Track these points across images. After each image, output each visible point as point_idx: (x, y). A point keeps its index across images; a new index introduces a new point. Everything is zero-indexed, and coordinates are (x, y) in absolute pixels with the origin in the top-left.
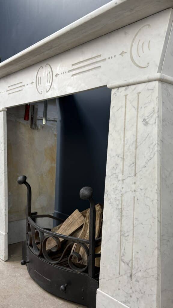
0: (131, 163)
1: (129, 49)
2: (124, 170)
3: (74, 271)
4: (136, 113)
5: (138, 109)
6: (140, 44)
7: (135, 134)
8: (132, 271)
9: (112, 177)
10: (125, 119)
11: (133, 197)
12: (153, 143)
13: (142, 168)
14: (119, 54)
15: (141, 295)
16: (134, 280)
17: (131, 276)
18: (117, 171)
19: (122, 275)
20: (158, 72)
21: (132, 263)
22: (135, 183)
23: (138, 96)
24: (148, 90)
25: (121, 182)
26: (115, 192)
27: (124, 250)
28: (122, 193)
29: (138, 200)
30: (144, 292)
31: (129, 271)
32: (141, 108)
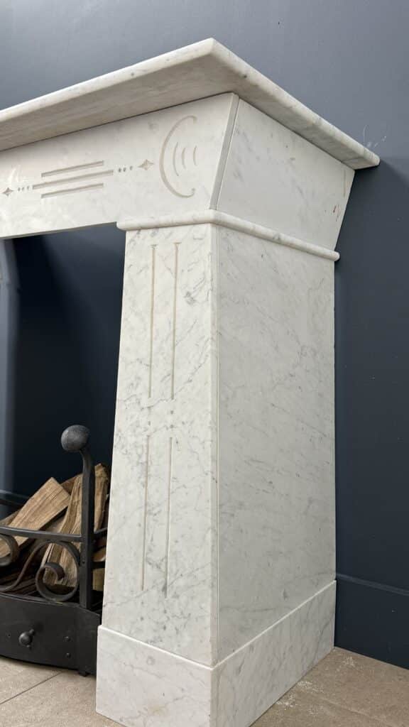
0: (165, 374)
1: (158, 158)
2: (152, 387)
3: (48, 600)
4: (174, 279)
5: (176, 273)
6: (179, 151)
7: (172, 321)
8: (166, 579)
9: (128, 402)
10: (153, 291)
11: (168, 439)
12: (204, 337)
13: (185, 383)
14: (139, 165)
15: (183, 621)
16: (169, 596)
17: (165, 589)
18: (140, 390)
19: (147, 590)
20: (210, 208)
21: (166, 563)
23: (177, 248)
24: (194, 239)
25: (146, 411)
26: (134, 431)
27: (152, 540)
28: (147, 433)
29: (177, 442)
30: (190, 614)
31: (161, 580)
32: (183, 271)
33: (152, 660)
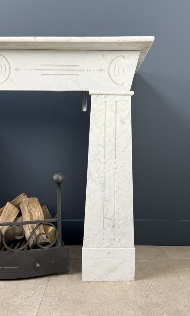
0: (112, 149)
1: (107, 69)
2: (106, 155)
4: (115, 115)
5: (116, 112)
6: (117, 68)
7: (114, 130)
8: (114, 223)
9: (94, 161)
10: (105, 119)
11: (114, 173)
12: (129, 136)
13: (121, 152)
14: (97, 70)
15: (122, 235)
16: (115, 228)
17: (113, 226)
18: (99, 156)
19: (106, 229)
20: (131, 90)
21: (114, 217)
22: (115, 163)
23: (116, 104)
24: (124, 101)
25: (103, 164)
26: (98, 172)
27: (107, 210)
28: (104, 172)
29: (118, 174)
30: (125, 233)
31: (112, 224)
32: (119, 112)
33: (109, 253)
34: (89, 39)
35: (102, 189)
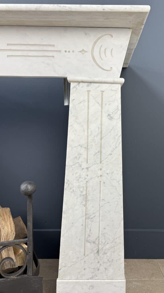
0: (97, 151)
1: (90, 49)
2: (89, 159)
4: (100, 108)
5: (102, 105)
7: (100, 127)
8: (99, 247)
9: (74, 166)
10: (88, 113)
11: (99, 182)
12: (117, 135)
13: (108, 155)
14: (79, 51)
15: (109, 264)
16: (101, 254)
17: (98, 252)
18: (80, 160)
19: (88, 255)
20: (120, 77)
21: (99, 240)
22: (101, 169)
23: (102, 94)
24: (112, 90)
25: (85, 170)
26: (78, 180)
27: (90, 231)
28: (87, 180)
29: (104, 183)
30: (113, 260)
31: (95, 248)
32: (106, 104)
33: (92, 287)
34: (65, 7)
35: (84, 203)
